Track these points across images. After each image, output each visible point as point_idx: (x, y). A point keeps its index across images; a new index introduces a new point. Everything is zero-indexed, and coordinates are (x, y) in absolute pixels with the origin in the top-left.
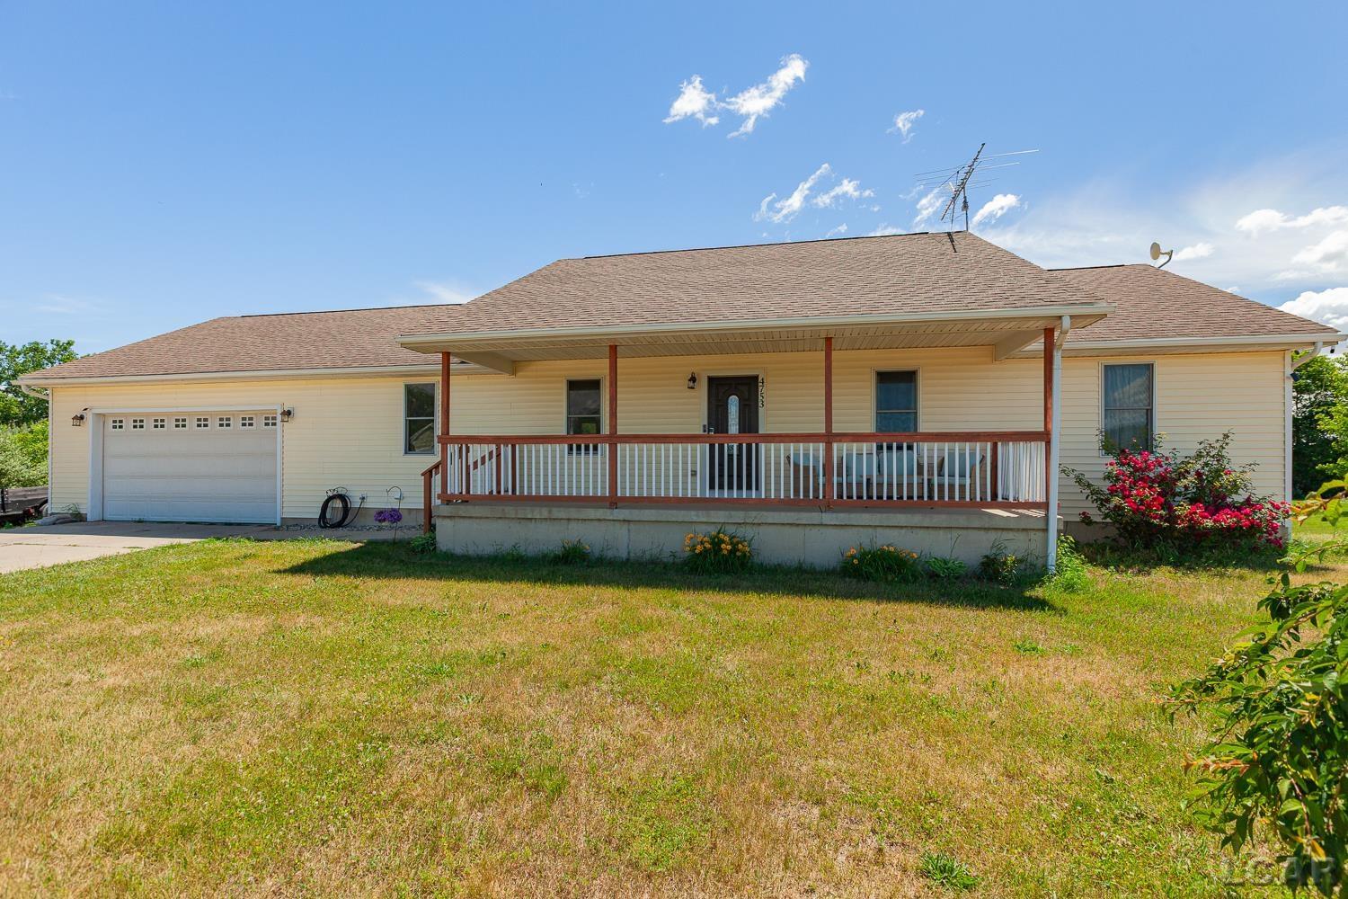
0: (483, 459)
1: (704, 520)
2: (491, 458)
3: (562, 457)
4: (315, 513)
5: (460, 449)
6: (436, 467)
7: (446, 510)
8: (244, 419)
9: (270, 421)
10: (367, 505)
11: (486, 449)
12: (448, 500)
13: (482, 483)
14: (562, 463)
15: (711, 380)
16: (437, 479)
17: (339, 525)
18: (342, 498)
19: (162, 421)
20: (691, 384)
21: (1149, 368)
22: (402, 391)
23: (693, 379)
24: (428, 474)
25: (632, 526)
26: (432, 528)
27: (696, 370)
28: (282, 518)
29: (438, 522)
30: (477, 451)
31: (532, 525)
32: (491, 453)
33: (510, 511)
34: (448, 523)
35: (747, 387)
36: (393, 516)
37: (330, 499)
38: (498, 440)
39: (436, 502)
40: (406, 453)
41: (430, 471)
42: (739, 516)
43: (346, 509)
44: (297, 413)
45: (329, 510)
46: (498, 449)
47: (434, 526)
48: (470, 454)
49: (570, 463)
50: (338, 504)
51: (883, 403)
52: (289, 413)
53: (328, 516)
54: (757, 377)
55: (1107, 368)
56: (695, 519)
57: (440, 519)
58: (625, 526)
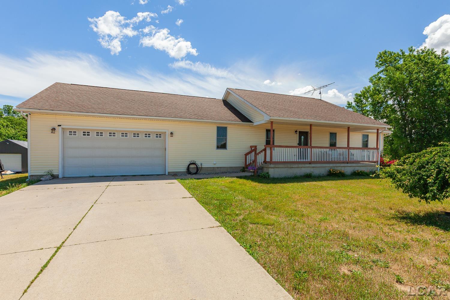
1: (328, 166)
4: (184, 169)
8: (146, 134)
10: (203, 167)
15: (299, 132)
17: (196, 173)
18: (196, 164)
20: (296, 133)
22: (216, 128)
25: (314, 168)
28: (168, 172)
31: (293, 169)
35: (305, 134)
37: (189, 165)
40: (217, 149)
42: (335, 165)
44: (176, 133)
45: (190, 169)
50: (194, 166)
52: (171, 134)
54: (308, 132)
56: (327, 166)
57: (270, 169)
58: (313, 168)
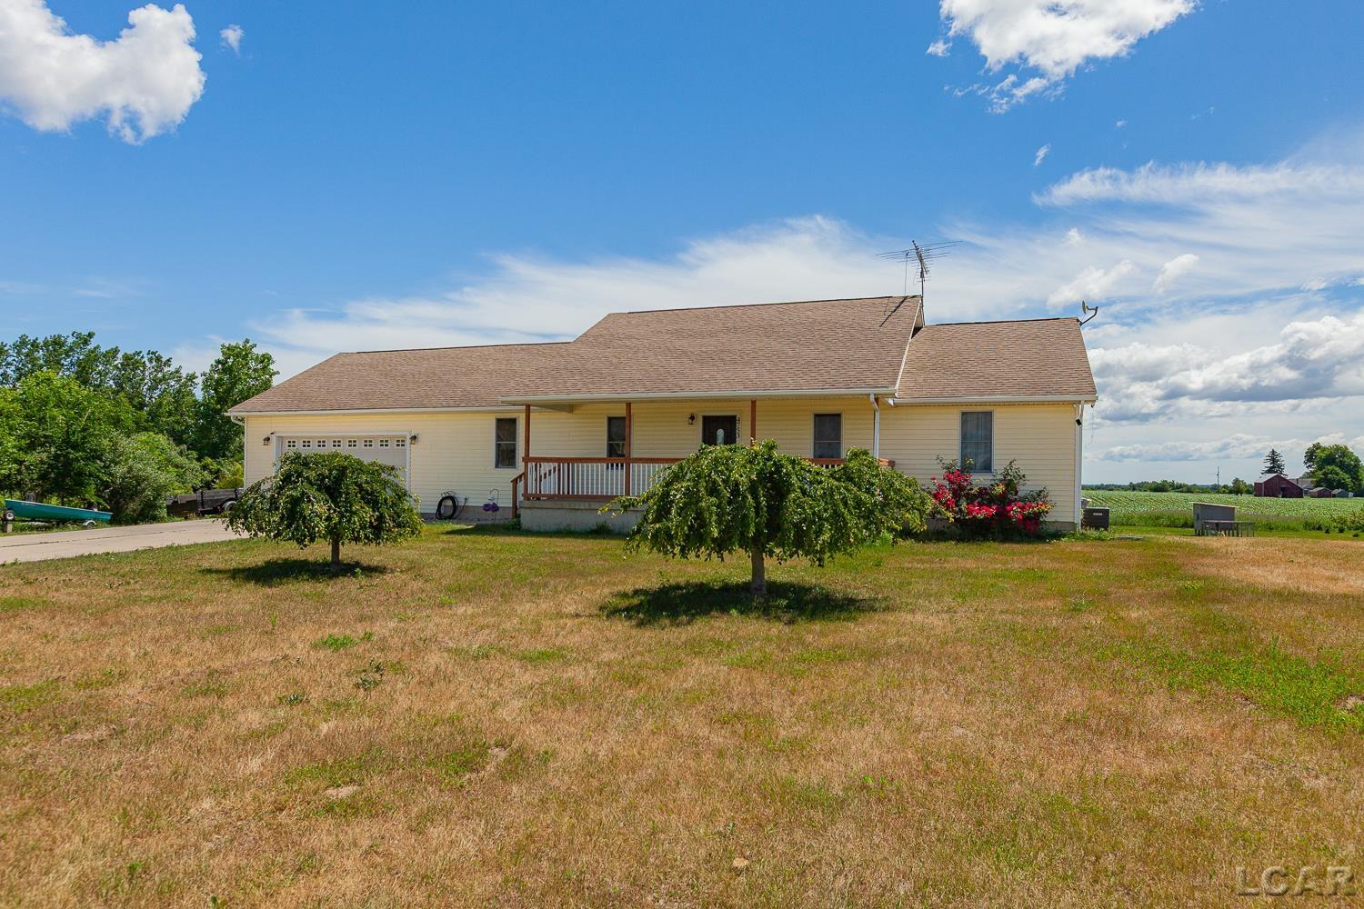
0: (550, 471)
2: (554, 472)
3: (602, 471)
4: (433, 509)
5: (536, 465)
6: (520, 477)
7: (527, 504)
8: (382, 441)
9: (401, 443)
10: (469, 504)
11: (552, 465)
12: (527, 497)
13: (549, 487)
14: (602, 475)
15: (706, 419)
16: (521, 485)
17: (450, 518)
18: (452, 498)
19: (324, 442)
20: (690, 421)
21: (989, 414)
22: (494, 422)
23: (692, 418)
24: (515, 482)
26: (517, 516)
27: (694, 411)
29: (522, 512)
30: (546, 467)
31: (579, 513)
32: (555, 468)
33: (566, 504)
34: (528, 511)
35: (729, 423)
36: (492, 508)
37: (443, 499)
38: (559, 460)
39: (520, 498)
40: (497, 466)
41: (516, 480)
43: (455, 507)
44: (420, 437)
45: (442, 507)
46: (559, 465)
47: (520, 515)
48: (542, 469)
49: (607, 475)
50: (449, 503)
51: (818, 436)
52: (414, 438)
53: (442, 512)
54: (735, 417)
55: (964, 414)
57: (523, 510)
58: (634, 515)
